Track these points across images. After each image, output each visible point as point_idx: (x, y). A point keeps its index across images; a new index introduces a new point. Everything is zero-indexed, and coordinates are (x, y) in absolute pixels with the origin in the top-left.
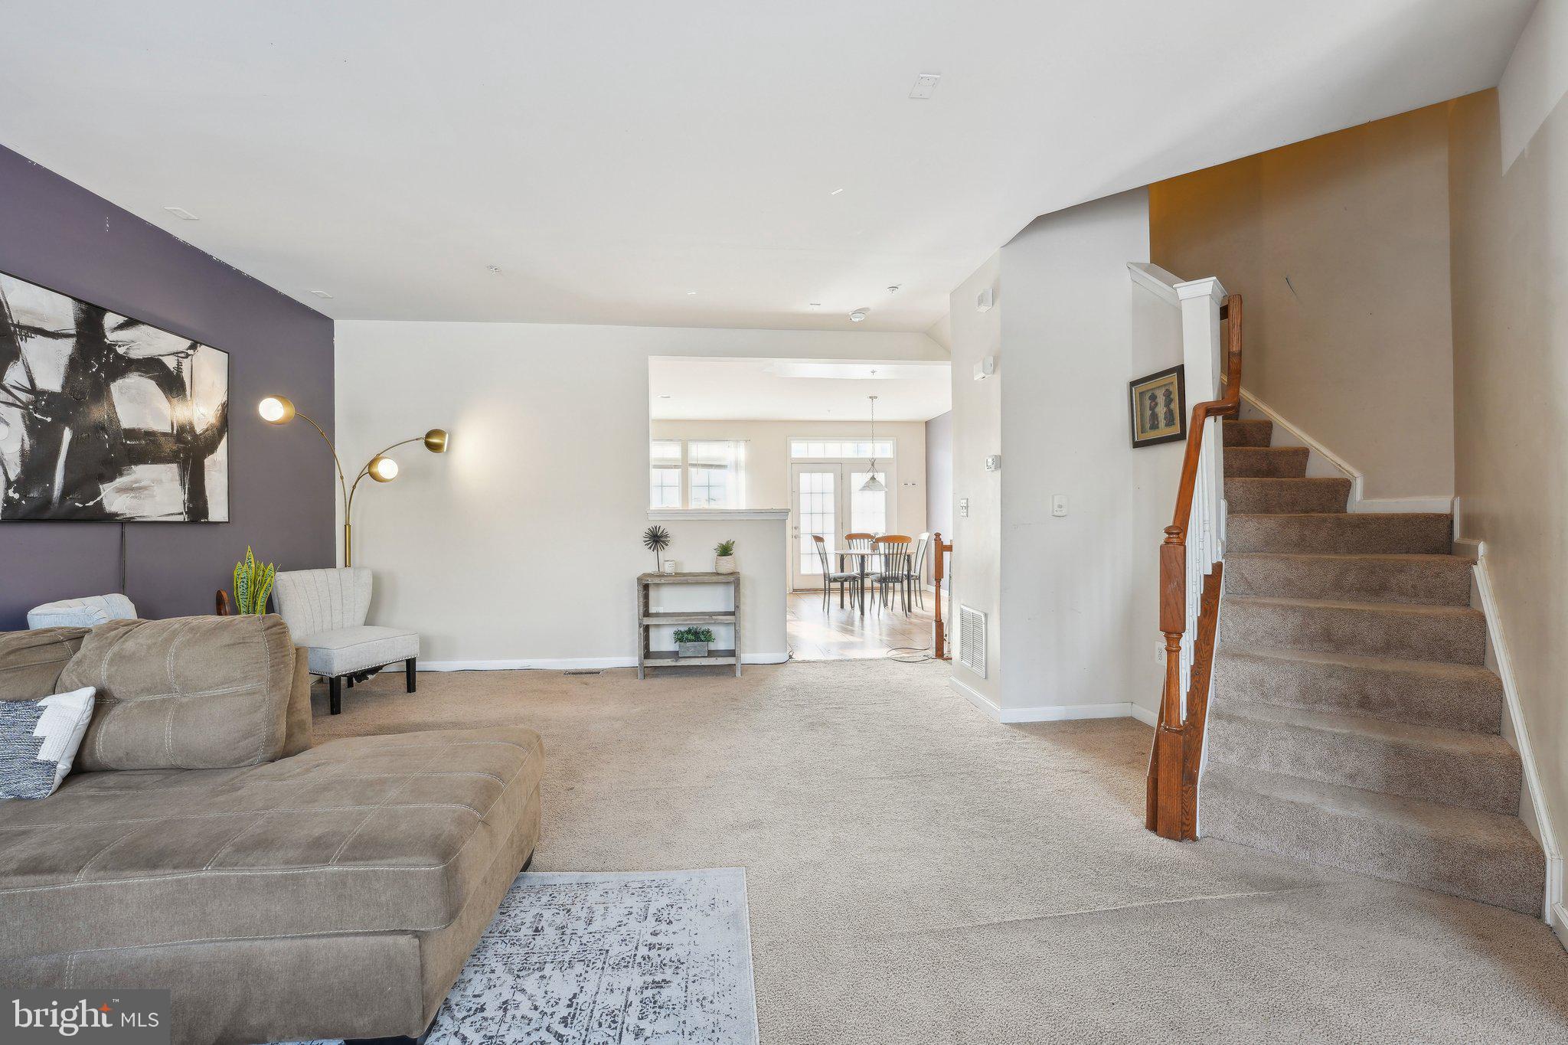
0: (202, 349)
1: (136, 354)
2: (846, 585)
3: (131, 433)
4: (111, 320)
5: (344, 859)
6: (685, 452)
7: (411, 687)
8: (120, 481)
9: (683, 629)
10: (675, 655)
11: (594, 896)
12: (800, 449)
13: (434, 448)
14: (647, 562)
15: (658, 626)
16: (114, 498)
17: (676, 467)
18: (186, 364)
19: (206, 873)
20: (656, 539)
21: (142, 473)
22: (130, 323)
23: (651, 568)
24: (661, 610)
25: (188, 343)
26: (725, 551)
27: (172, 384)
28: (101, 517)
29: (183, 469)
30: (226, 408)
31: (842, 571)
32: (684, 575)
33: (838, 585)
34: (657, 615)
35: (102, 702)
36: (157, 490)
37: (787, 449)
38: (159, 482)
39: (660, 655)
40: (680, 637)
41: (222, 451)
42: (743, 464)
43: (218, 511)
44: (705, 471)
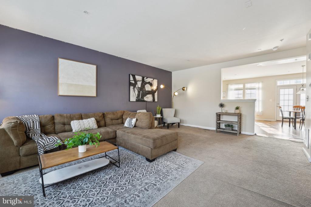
0: (154, 80)
1: (147, 82)
2: (291, 120)
3: (147, 91)
4: (145, 78)
5: (146, 138)
6: (244, 86)
7: (179, 127)
8: (146, 97)
9: (226, 124)
10: (224, 129)
11: (180, 157)
12: (279, 83)
13: (184, 90)
14: (219, 110)
15: (222, 123)
16: (145, 99)
17: (242, 90)
18: (153, 82)
19: (136, 136)
20: (222, 105)
21: (148, 96)
22: (147, 78)
23: (220, 111)
24: (223, 120)
25: (153, 79)
26: (237, 108)
27: (151, 85)
28: (144, 101)
29: (152, 95)
30: (157, 87)
31: (290, 116)
32: (228, 113)
33: (288, 120)
34: (222, 121)
35: (137, 120)
36: (150, 98)
37: (276, 83)
38: (150, 97)
39: (222, 129)
40: (226, 126)
41: (157, 93)
42: (261, 88)
43: (156, 100)
44: (250, 90)
